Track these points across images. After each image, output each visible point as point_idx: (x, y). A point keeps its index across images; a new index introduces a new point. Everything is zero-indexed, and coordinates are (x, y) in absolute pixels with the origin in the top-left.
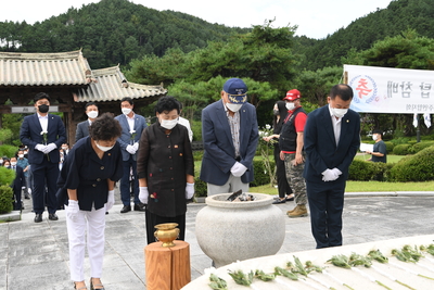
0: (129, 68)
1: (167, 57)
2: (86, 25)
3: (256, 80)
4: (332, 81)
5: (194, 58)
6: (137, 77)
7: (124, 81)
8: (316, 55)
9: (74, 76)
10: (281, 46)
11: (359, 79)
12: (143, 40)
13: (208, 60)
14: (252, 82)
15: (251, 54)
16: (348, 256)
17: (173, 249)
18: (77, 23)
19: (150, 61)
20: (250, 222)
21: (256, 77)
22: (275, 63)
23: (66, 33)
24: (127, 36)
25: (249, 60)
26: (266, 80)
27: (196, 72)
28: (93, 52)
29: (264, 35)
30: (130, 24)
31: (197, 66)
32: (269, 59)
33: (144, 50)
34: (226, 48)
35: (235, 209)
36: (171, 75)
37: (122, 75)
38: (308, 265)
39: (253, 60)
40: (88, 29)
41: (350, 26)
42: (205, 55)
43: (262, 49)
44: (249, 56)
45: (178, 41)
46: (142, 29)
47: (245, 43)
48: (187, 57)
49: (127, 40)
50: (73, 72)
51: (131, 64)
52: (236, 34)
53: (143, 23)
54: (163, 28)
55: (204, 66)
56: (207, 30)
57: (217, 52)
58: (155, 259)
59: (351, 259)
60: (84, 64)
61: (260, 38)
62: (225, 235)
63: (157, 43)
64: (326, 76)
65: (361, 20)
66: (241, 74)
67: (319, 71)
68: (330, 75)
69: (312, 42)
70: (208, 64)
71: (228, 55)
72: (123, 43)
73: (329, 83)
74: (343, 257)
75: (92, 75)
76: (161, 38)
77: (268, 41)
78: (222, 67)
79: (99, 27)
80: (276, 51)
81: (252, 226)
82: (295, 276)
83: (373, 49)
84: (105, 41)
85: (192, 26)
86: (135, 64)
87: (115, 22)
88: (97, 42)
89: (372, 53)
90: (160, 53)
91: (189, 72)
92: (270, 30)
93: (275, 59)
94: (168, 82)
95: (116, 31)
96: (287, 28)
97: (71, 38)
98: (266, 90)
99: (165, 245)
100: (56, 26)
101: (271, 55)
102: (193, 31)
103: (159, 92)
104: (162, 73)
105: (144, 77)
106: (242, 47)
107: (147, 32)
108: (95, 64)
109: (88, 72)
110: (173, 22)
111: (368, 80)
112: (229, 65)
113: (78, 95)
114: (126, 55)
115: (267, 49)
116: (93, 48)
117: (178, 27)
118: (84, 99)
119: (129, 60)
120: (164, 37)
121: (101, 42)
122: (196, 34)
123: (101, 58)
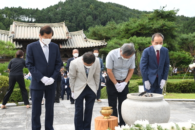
0: (88, 31)
1: (108, 26)
2: (67, 10)
5: (122, 26)
6: (92, 36)
7: (85, 38)
8: (189, 26)
9: (61, 35)
10: (169, 20)
12: (95, 17)
13: (129, 28)
15: (152, 24)
17: (110, 120)
18: (62, 9)
19: (98, 28)
20: (150, 108)
23: (57, 14)
24: (87, 16)
25: (151, 28)
27: (123, 34)
28: (70, 24)
29: (160, 15)
30: (89, 10)
31: (123, 31)
32: (162, 27)
33: (96, 23)
34: (139, 22)
35: (143, 101)
36: (109, 35)
37: (84, 35)
38: (184, 129)
39: (153, 28)
40: (68, 12)
42: (127, 25)
43: (158, 22)
44: (151, 26)
45: (114, 18)
46: (95, 12)
47: (149, 19)
48: (118, 26)
49: (87, 18)
50: (60, 33)
51: (89, 29)
52: (145, 14)
53: (96, 9)
54: (106, 12)
55: (127, 31)
56: (129, 13)
57: (134, 24)
58: (100, 124)
60: (65, 29)
61: (158, 16)
62: (137, 114)
63: (102, 19)
66: (147, 35)
67: (190, 34)
69: (187, 19)
70: (129, 30)
71: (140, 25)
72: (85, 19)
75: (69, 35)
76: (105, 17)
77: (162, 18)
78: (136, 31)
79: (73, 11)
80: (166, 23)
81: (152, 110)
84: (76, 18)
85: (121, 11)
86: (91, 29)
87: (81, 9)
88: (72, 19)
90: (104, 24)
91: (119, 34)
92: (163, 12)
93: (166, 27)
94: (107, 39)
95: (82, 12)
96: (173, 11)
97: (59, 16)
99: (105, 117)
100: (52, 10)
101: (164, 25)
102: (122, 13)
103: (103, 44)
104: (105, 34)
105: (95, 36)
106: (147, 21)
107: (98, 13)
108: (71, 29)
109: (67, 33)
110: (111, 9)
112: (140, 30)
113: (62, 45)
114: (87, 25)
115: (161, 22)
116: (70, 22)
117: (114, 11)
118: (65, 47)
119: (88, 27)
120: (106, 16)
121: (74, 19)
122: (123, 14)
123: (74, 27)
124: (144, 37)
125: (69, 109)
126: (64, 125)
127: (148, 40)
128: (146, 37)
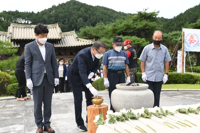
0: (79, 32)
1: (97, 27)
2: (60, 13)
3: (139, 37)
4: (176, 38)
5: (109, 27)
6: (83, 36)
7: (77, 38)
8: (168, 26)
9: (55, 35)
10: (151, 21)
11: (190, 35)
12: (86, 19)
13: (116, 28)
14: (137, 38)
15: (136, 25)
16: (187, 108)
17: (101, 108)
18: (56, 12)
19: (88, 28)
20: (137, 96)
21: (139, 36)
22: (148, 29)
23: (51, 17)
24: (78, 18)
25: (135, 28)
26: (143, 37)
27: (110, 34)
28: (63, 25)
29: (143, 16)
30: (80, 12)
31: (111, 31)
32: (145, 27)
33: (86, 24)
34: (125, 22)
35: (130, 90)
36: (98, 35)
37: (76, 35)
38: (167, 112)
39: (137, 28)
40: (61, 15)
41: (185, 12)
42: (115, 26)
43: (142, 22)
44: (136, 26)
45: (102, 20)
46: (85, 15)
47: (134, 20)
48: (106, 27)
49: (79, 20)
50: (54, 33)
51: (80, 30)
52: (130, 16)
53: (86, 12)
54: (95, 14)
55: (114, 31)
56: (115, 15)
57: (121, 25)
58: (92, 112)
59: (188, 110)
60: (59, 30)
61: (141, 17)
62: (125, 102)
63: (92, 21)
64: (173, 35)
65: (191, 9)
66: (132, 34)
67: (169, 33)
68: (175, 35)
69: (166, 20)
70: (116, 30)
71: (125, 25)
72: (77, 21)
73: (174, 39)
74: (185, 109)
75: (62, 35)
76: (94, 19)
77: (145, 18)
78: (122, 31)
79: (66, 14)
80: (148, 23)
81: (138, 98)
82: (160, 116)
83: (197, 23)
84: (69, 20)
85: (109, 13)
86: (82, 30)
87: (73, 11)
88: (65, 21)
89: (197, 25)
90: (94, 25)
91: (107, 33)
92: (146, 14)
93: (148, 27)
94: (97, 38)
95: (74, 15)
96: (154, 13)
97: (53, 19)
98: (143, 42)
99: (97, 106)
100: (46, 13)
101: (146, 25)
102: (109, 15)
103: (93, 43)
104: (94, 34)
105: (86, 36)
106: (132, 22)
107: (88, 16)
108: (64, 30)
109: (61, 34)
110: (100, 11)
111: (194, 36)
112: (126, 30)
113: (56, 44)
114: (78, 27)
115: (144, 22)
116: (63, 23)
117: (102, 13)
118: (59, 46)
119: (79, 28)
120: (96, 18)
121: (67, 21)
122: (110, 17)
123: (66, 28)
124: (130, 36)
125: (64, 100)
126: (59, 115)
127: (133, 39)
128: (131, 36)
